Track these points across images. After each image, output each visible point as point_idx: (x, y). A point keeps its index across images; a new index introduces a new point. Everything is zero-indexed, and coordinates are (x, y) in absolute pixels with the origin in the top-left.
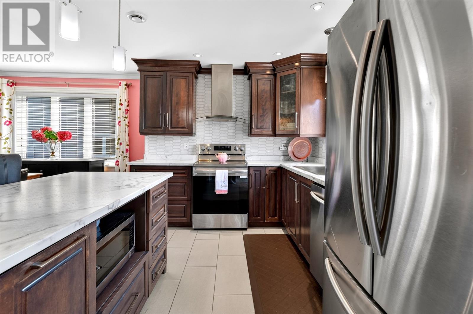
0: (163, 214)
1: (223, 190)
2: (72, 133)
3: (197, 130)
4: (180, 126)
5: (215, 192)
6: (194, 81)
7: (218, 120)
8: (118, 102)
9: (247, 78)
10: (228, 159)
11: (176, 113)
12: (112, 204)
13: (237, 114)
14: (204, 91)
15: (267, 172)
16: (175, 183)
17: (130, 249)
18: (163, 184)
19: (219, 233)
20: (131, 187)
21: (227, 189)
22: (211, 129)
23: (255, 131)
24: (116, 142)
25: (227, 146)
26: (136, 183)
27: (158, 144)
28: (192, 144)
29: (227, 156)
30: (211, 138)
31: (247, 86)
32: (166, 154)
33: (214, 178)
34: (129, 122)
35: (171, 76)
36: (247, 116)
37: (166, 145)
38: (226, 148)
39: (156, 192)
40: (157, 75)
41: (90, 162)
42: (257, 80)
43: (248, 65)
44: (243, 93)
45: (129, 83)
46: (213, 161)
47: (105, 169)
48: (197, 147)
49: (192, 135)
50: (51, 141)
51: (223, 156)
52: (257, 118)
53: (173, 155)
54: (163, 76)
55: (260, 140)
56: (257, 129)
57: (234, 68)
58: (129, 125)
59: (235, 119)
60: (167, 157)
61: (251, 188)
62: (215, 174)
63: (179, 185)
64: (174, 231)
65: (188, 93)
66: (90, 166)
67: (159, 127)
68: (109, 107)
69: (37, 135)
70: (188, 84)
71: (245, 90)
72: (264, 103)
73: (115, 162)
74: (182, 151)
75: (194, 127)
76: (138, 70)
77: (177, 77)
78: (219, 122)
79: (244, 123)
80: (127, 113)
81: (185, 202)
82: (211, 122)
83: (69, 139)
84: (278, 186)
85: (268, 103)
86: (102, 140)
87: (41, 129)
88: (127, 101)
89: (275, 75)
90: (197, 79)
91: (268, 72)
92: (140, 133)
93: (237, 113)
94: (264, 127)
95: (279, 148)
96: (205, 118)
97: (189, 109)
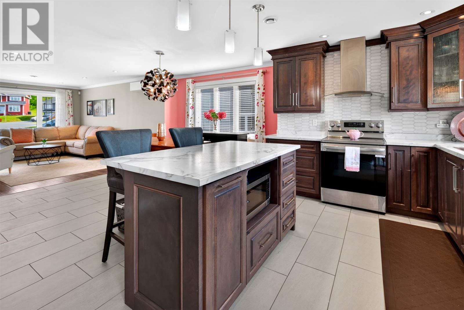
0: (292, 179)
1: (354, 167)
2: (227, 113)
3: (326, 107)
4: (309, 104)
5: (345, 168)
6: (322, 60)
7: (348, 96)
8: (256, 87)
9: (385, 47)
10: (360, 136)
11: (305, 92)
12: (255, 161)
13: (372, 88)
14: (333, 68)
15: (413, 152)
16: (304, 156)
17: (267, 199)
18: (292, 154)
19: (350, 211)
20: (267, 152)
21: (359, 167)
22: (341, 106)
23: (395, 106)
24: (256, 119)
25: (360, 123)
26: (271, 150)
27: (288, 121)
28: (321, 121)
29: (360, 134)
30: (341, 115)
31: (385, 56)
32: (296, 130)
33: (343, 154)
34: (265, 103)
35: (299, 59)
36: (385, 90)
37: (295, 122)
38: (359, 125)
39: (286, 159)
40: (287, 60)
41: (238, 135)
42: (398, 48)
43: (385, 33)
44: (380, 64)
45: (265, 70)
46: (344, 138)
47: (248, 140)
48: (326, 124)
49: (320, 112)
50: (214, 119)
51: (356, 133)
52: (399, 91)
53: (302, 130)
54: (292, 60)
55: (404, 116)
56: (399, 103)
57: (366, 40)
58: (265, 106)
59: (370, 93)
60: (297, 132)
61: (390, 169)
62: (345, 150)
63: (307, 158)
64: (303, 200)
65: (316, 72)
66: (238, 138)
67: (290, 106)
68: (250, 91)
69: (207, 115)
70: (316, 64)
71: (382, 60)
72: (408, 73)
73: (255, 136)
74: (311, 128)
75: (322, 105)
76: (271, 59)
77: (305, 60)
78: (350, 98)
79: (382, 97)
80: (264, 95)
81: (313, 175)
82: (341, 98)
83: (225, 117)
84: (431, 171)
85: (414, 72)
86: (244, 118)
87: (209, 111)
88: (263, 85)
89: (425, 38)
90: (325, 58)
91: (416, 35)
92: (274, 111)
93: (372, 86)
94: (410, 100)
95: (436, 125)
96: (334, 95)
97: (317, 87)
